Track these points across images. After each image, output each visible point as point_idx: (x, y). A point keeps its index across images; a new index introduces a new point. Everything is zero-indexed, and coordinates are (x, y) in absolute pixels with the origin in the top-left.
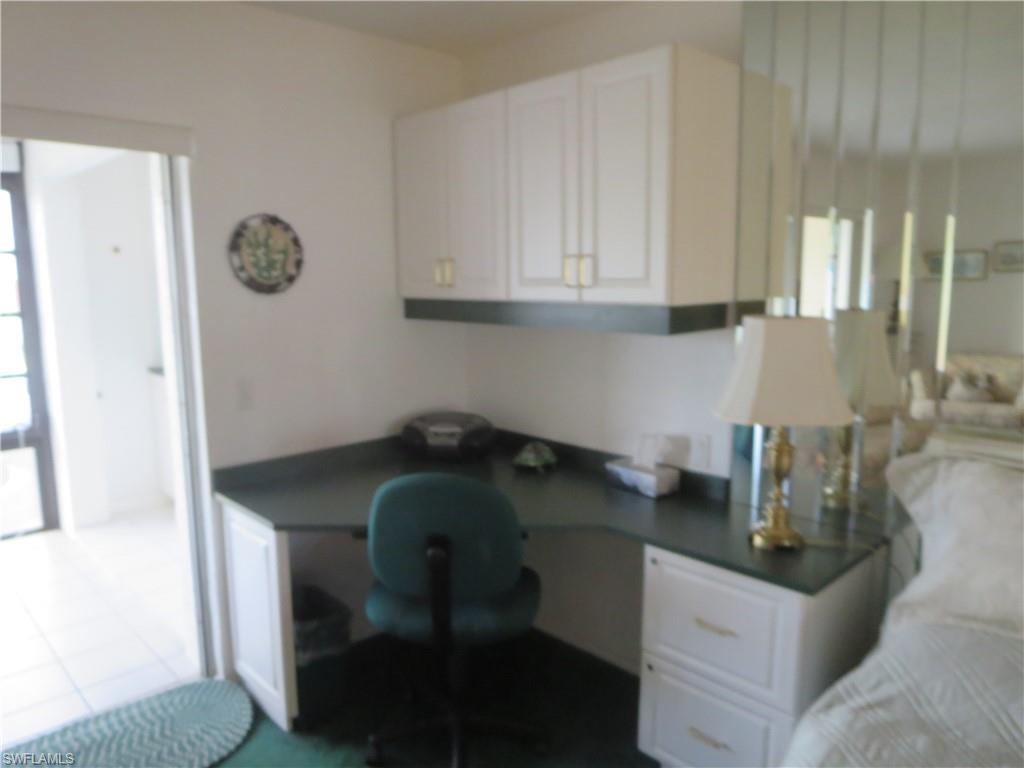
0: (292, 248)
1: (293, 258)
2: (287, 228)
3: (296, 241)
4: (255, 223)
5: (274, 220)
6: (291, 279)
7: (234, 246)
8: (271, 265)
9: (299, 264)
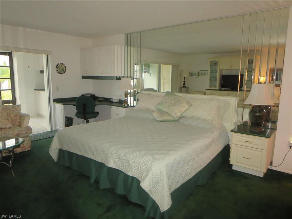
0: (65, 68)
1: (65, 69)
2: (64, 65)
3: (65, 67)
4: (59, 64)
5: (62, 64)
6: (65, 72)
7: (57, 67)
8: (62, 70)
9: (66, 70)
